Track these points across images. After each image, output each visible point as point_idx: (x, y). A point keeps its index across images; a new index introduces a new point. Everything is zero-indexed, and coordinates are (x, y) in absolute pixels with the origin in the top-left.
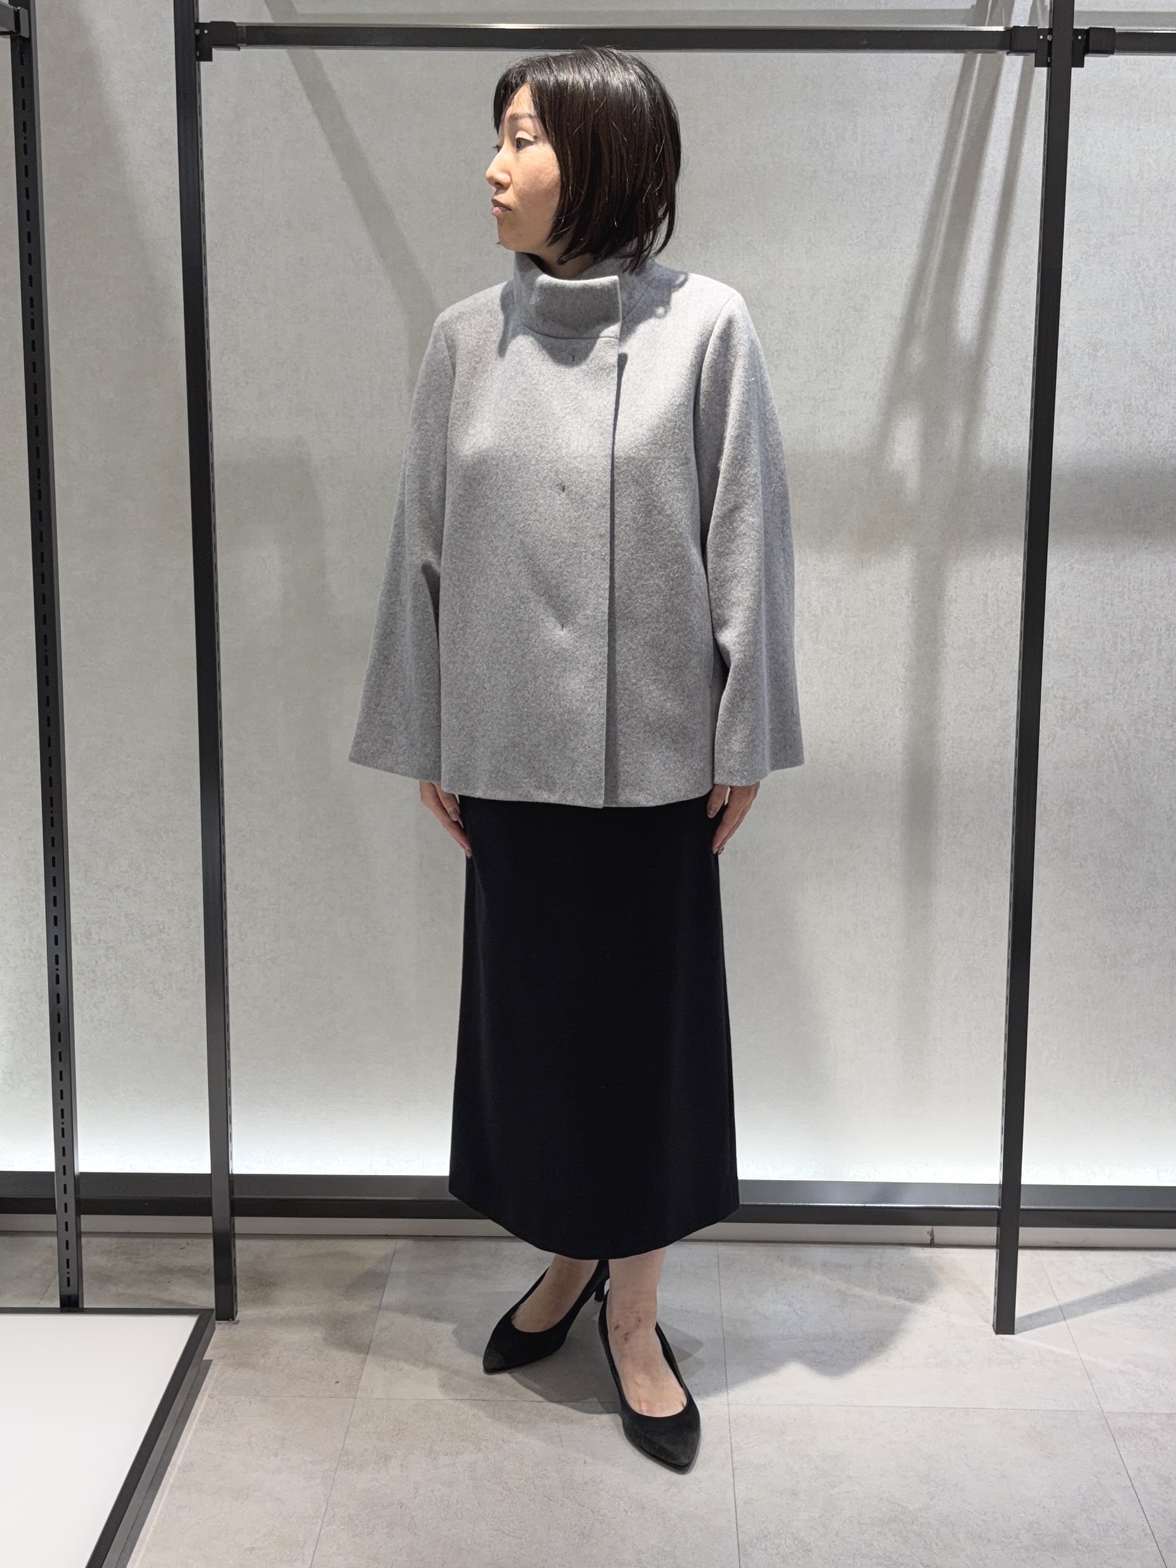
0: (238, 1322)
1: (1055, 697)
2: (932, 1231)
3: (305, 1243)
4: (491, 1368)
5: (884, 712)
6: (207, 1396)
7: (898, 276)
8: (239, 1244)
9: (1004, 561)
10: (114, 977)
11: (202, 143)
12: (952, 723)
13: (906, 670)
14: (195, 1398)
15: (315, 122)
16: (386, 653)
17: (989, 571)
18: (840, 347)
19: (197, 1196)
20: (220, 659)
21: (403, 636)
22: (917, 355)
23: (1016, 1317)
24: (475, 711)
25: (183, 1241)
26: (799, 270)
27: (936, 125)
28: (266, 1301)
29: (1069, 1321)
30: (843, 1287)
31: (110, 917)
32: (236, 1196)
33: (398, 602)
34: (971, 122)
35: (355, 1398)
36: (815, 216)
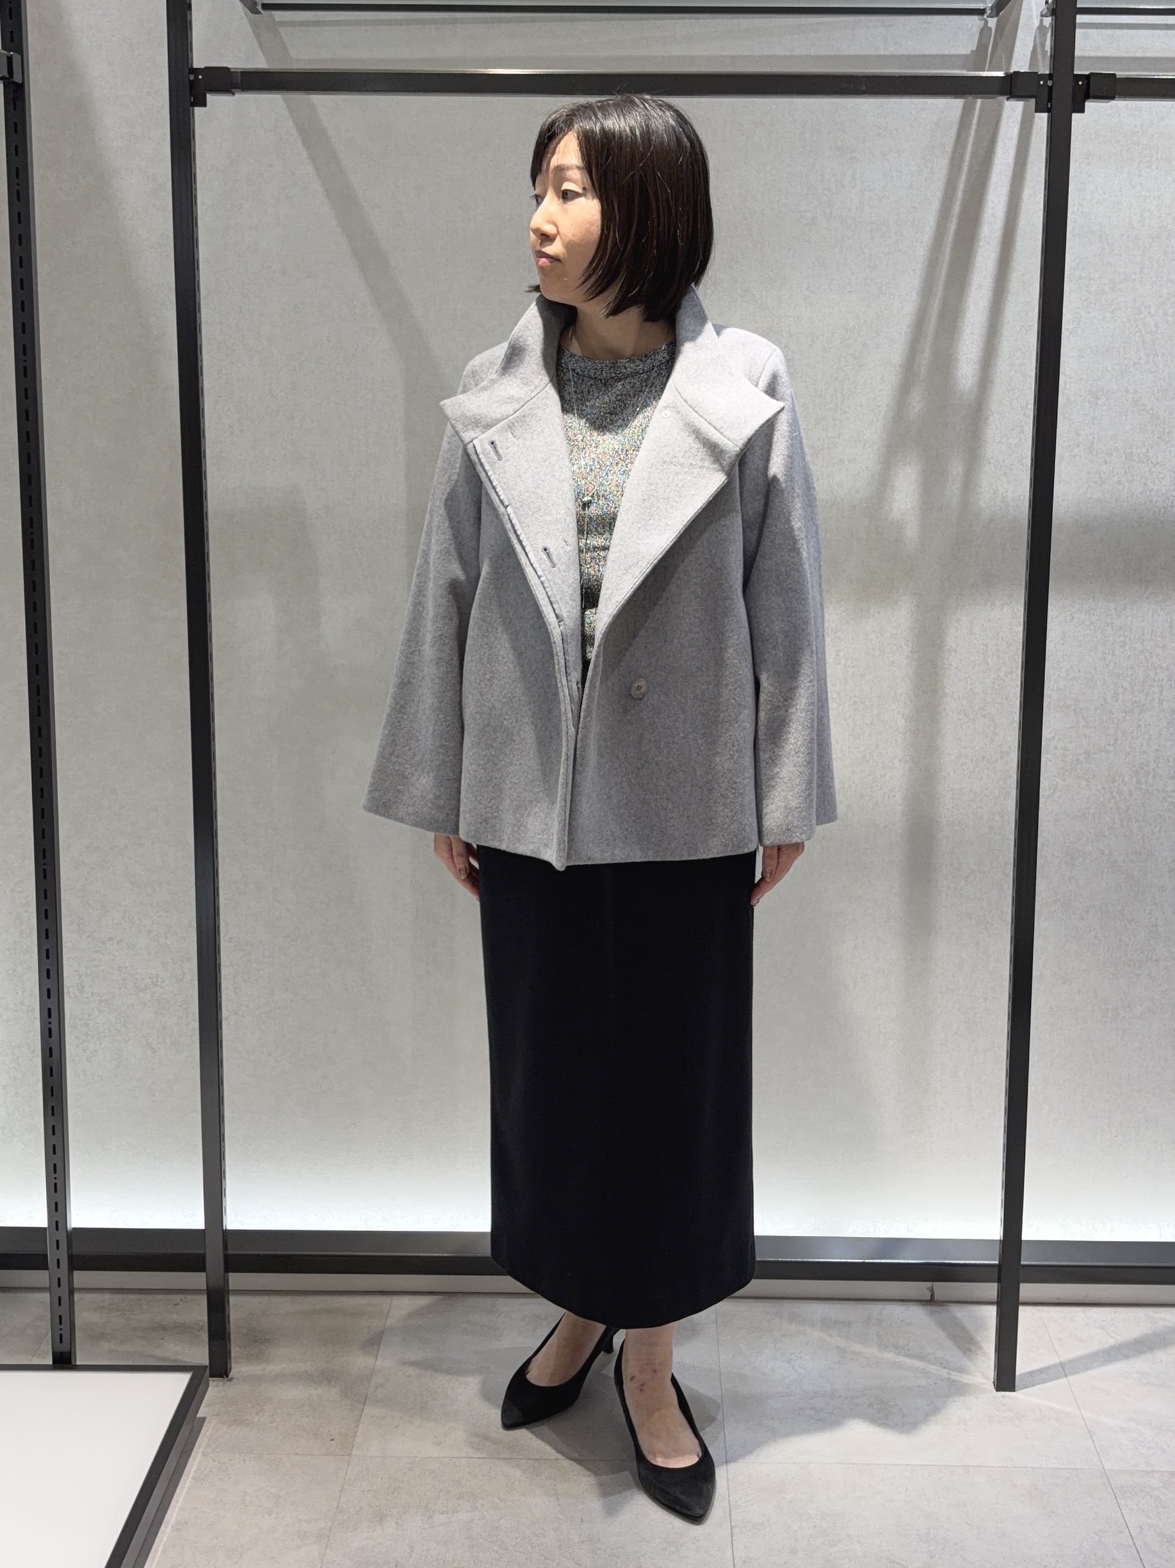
0: (232, 1379)
1: (1056, 748)
2: (932, 1287)
3: (301, 1299)
4: (510, 1423)
5: (883, 763)
6: (201, 1454)
7: (897, 323)
8: (233, 1300)
9: (1005, 610)
10: (107, 1031)
11: (196, 190)
12: (952, 774)
13: (906, 721)
14: (189, 1455)
15: (310, 168)
16: (402, 703)
17: (990, 621)
18: (838, 395)
19: (189, 1252)
20: (214, 710)
21: (420, 686)
22: (917, 403)
23: (1017, 1374)
24: (503, 763)
25: (177, 1298)
26: (798, 317)
27: (936, 171)
28: (259, 1357)
29: (1070, 1378)
30: (842, 1342)
31: (103, 970)
32: (230, 1252)
33: (417, 653)
34: (970, 168)
35: (350, 1455)
36: (814, 263)
